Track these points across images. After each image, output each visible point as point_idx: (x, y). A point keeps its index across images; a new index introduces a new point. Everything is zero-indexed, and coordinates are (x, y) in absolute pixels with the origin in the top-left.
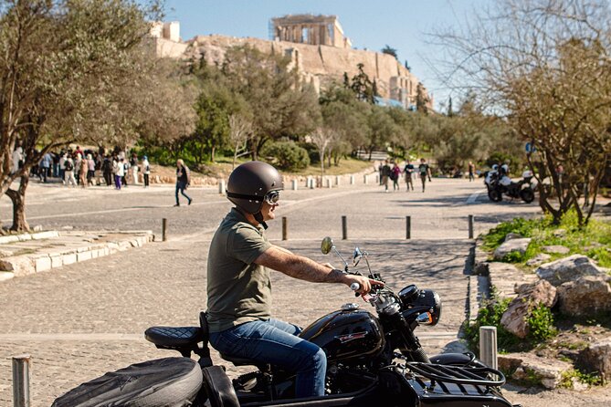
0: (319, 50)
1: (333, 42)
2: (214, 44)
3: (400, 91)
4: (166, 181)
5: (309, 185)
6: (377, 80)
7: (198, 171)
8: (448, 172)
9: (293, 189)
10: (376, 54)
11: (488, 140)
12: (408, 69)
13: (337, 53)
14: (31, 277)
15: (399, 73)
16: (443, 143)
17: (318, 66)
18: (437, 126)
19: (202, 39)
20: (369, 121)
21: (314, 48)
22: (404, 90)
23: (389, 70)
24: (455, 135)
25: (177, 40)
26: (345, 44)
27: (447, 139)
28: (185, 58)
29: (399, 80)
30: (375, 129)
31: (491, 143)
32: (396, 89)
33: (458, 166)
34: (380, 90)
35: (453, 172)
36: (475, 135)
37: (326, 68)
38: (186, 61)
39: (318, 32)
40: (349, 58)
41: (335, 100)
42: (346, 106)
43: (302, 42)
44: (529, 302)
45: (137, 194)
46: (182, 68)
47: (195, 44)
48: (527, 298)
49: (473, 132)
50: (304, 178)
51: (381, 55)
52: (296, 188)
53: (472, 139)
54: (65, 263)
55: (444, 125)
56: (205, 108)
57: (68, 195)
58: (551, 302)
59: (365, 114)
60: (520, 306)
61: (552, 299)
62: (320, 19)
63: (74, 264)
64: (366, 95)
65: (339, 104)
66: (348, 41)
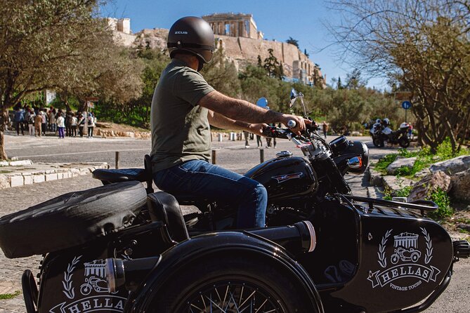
0: (238, 40)
1: (249, 34)
2: (157, 35)
3: (301, 71)
4: (119, 135)
5: (231, 139)
6: (283, 64)
7: (144, 128)
8: (339, 132)
9: (219, 141)
10: (282, 44)
11: (370, 106)
12: (307, 55)
13: (252, 43)
14: (7, 190)
15: (300, 59)
16: (335, 109)
17: (237, 53)
18: (330, 96)
19: (148, 32)
20: (278, 92)
21: (234, 39)
22: (303, 71)
23: (292, 56)
24: (345, 102)
25: (129, 33)
26: (258, 37)
27: (338, 106)
28: (134, 46)
29: (300, 63)
30: (282, 98)
31: (372, 109)
32: (298, 70)
33: (347, 126)
34: (285, 72)
35: (343, 131)
36: (360, 102)
37: (243, 54)
38: (135, 49)
39: (237, 28)
40: (261, 47)
41: (251, 76)
42: (260, 81)
43: (225, 34)
44: (429, 187)
45: (96, 143)
46: (132, 53)
47: (143, 35)
48: (427, 184)
49: (359, 100)
50: (227, 135)
51: (286, 44)
52: (221, 140)
53: (358, 106)
54: (36, 182)
55: (335, 95)
56: (150, 78)
57: (41, 143)
58: (447, 188)
59: (274, 87)
60: (420, 190)
61: (448, 185)
62: (239, 17)
63: (43, 183)
64: (275, 73)
65: (254, 80)
66: (261, 34)
